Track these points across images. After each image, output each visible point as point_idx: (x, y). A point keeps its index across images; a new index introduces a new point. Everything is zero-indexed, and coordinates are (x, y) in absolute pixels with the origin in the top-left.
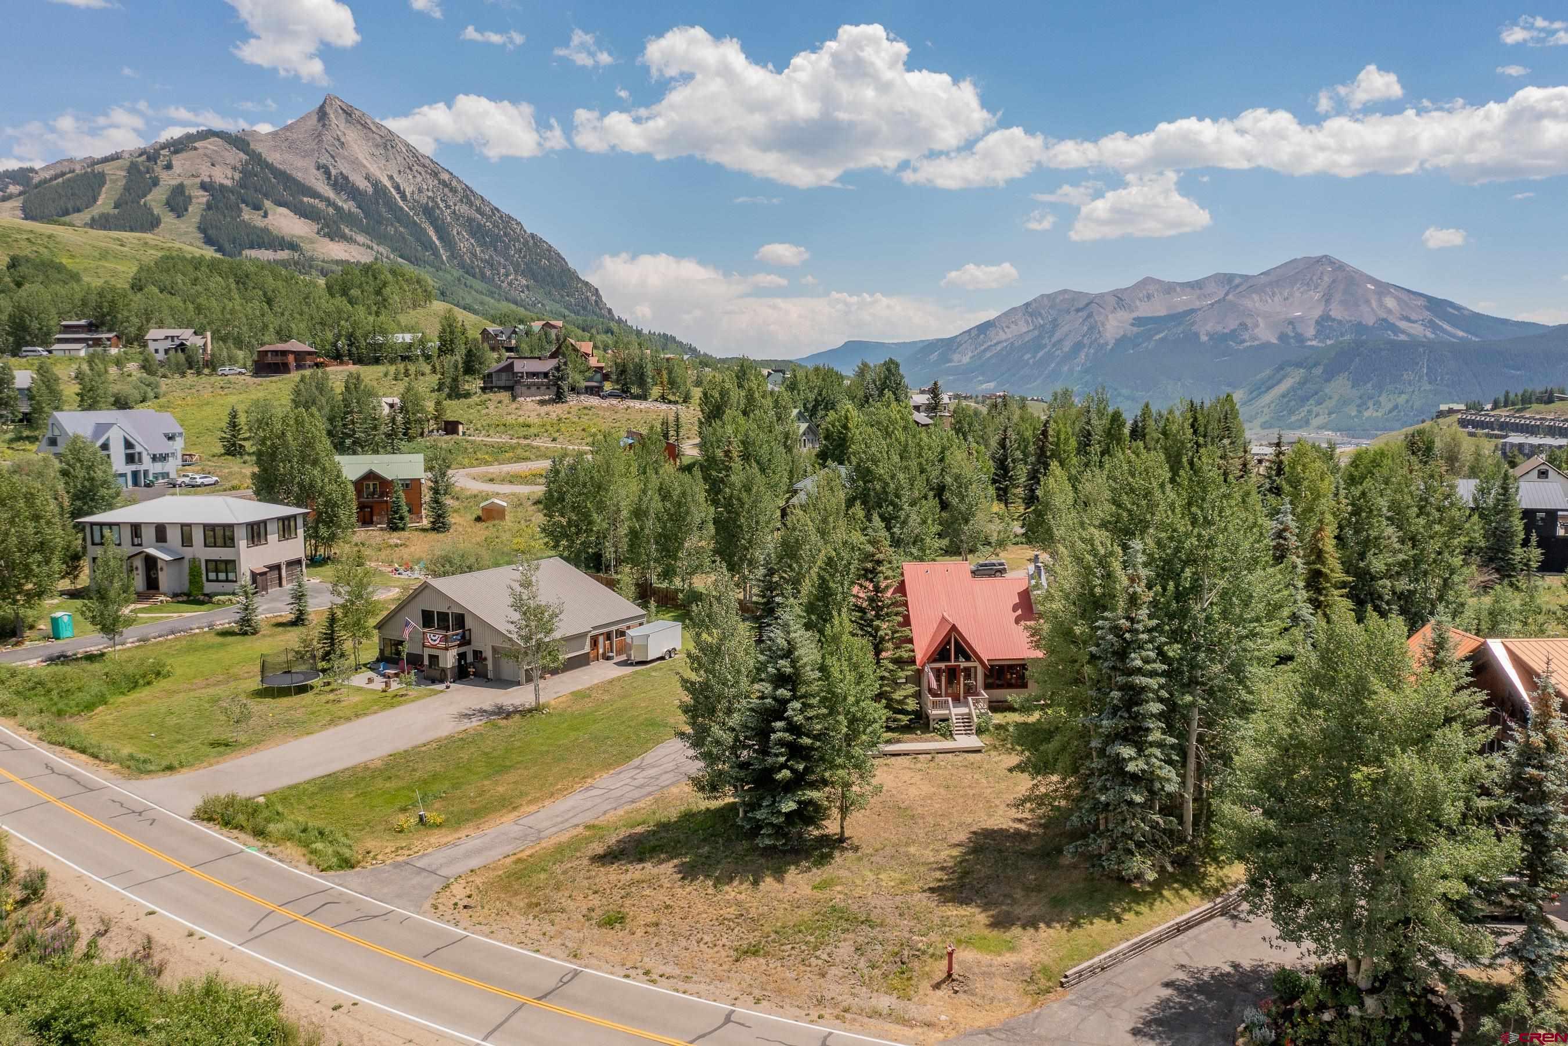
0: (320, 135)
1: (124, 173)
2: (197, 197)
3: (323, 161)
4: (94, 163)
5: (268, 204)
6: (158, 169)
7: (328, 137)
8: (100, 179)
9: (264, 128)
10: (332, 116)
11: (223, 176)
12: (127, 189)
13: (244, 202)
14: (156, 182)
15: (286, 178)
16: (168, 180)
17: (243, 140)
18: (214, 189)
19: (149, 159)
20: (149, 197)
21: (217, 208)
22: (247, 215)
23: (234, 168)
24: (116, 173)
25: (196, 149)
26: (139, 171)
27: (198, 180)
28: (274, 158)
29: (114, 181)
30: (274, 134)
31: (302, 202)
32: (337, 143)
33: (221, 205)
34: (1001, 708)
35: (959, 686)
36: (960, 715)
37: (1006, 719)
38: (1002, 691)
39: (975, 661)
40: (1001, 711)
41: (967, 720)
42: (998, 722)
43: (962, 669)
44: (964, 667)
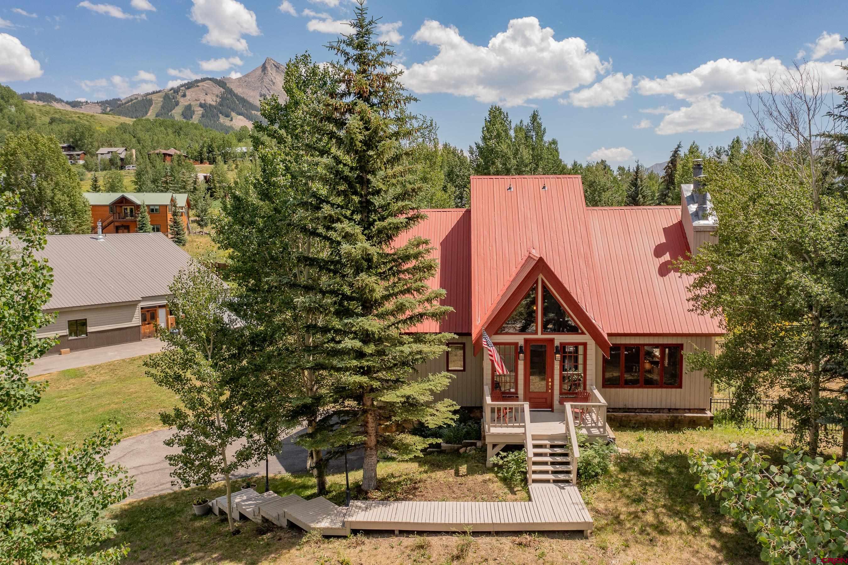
0: (262, 78)
1: (162, 99)
2: (197, 111)
3: (263, 92)
4: (148, 94)
5: (233, 114)
6: (178, 97)
7: (266, 80)
8: (150, 102)
9: (235, 76)
10: (269, 69)
11: (211, 100)
12: (163, 107)
13: (221, 113)
14: (177, 104)
15: (243, 101)
16: (183, 102)
17: (223, 82)
18: (206, 106)
19: (174, 92)
20: (173, 111)
21: (207, 116)
22: (223, 120)
23: (217, 96)
24: (158, 101)
25: (198, 86)
26: (169, 98)
27: (198, 102)
28: (238, 91)
29: (156, 104)
30: (240, 79)
31: (251, 113)
32: (271, 83)
33: (209, 115)
34: (633, 422)
35: (550, 380)
36: (545, 438)
37: (642, 443)
38: (636, 390)
39: (583, 333)
40: (633, 428)
41: (558, 451)
42: (625, 451)
43: (557, 347)
44: (561, 344)
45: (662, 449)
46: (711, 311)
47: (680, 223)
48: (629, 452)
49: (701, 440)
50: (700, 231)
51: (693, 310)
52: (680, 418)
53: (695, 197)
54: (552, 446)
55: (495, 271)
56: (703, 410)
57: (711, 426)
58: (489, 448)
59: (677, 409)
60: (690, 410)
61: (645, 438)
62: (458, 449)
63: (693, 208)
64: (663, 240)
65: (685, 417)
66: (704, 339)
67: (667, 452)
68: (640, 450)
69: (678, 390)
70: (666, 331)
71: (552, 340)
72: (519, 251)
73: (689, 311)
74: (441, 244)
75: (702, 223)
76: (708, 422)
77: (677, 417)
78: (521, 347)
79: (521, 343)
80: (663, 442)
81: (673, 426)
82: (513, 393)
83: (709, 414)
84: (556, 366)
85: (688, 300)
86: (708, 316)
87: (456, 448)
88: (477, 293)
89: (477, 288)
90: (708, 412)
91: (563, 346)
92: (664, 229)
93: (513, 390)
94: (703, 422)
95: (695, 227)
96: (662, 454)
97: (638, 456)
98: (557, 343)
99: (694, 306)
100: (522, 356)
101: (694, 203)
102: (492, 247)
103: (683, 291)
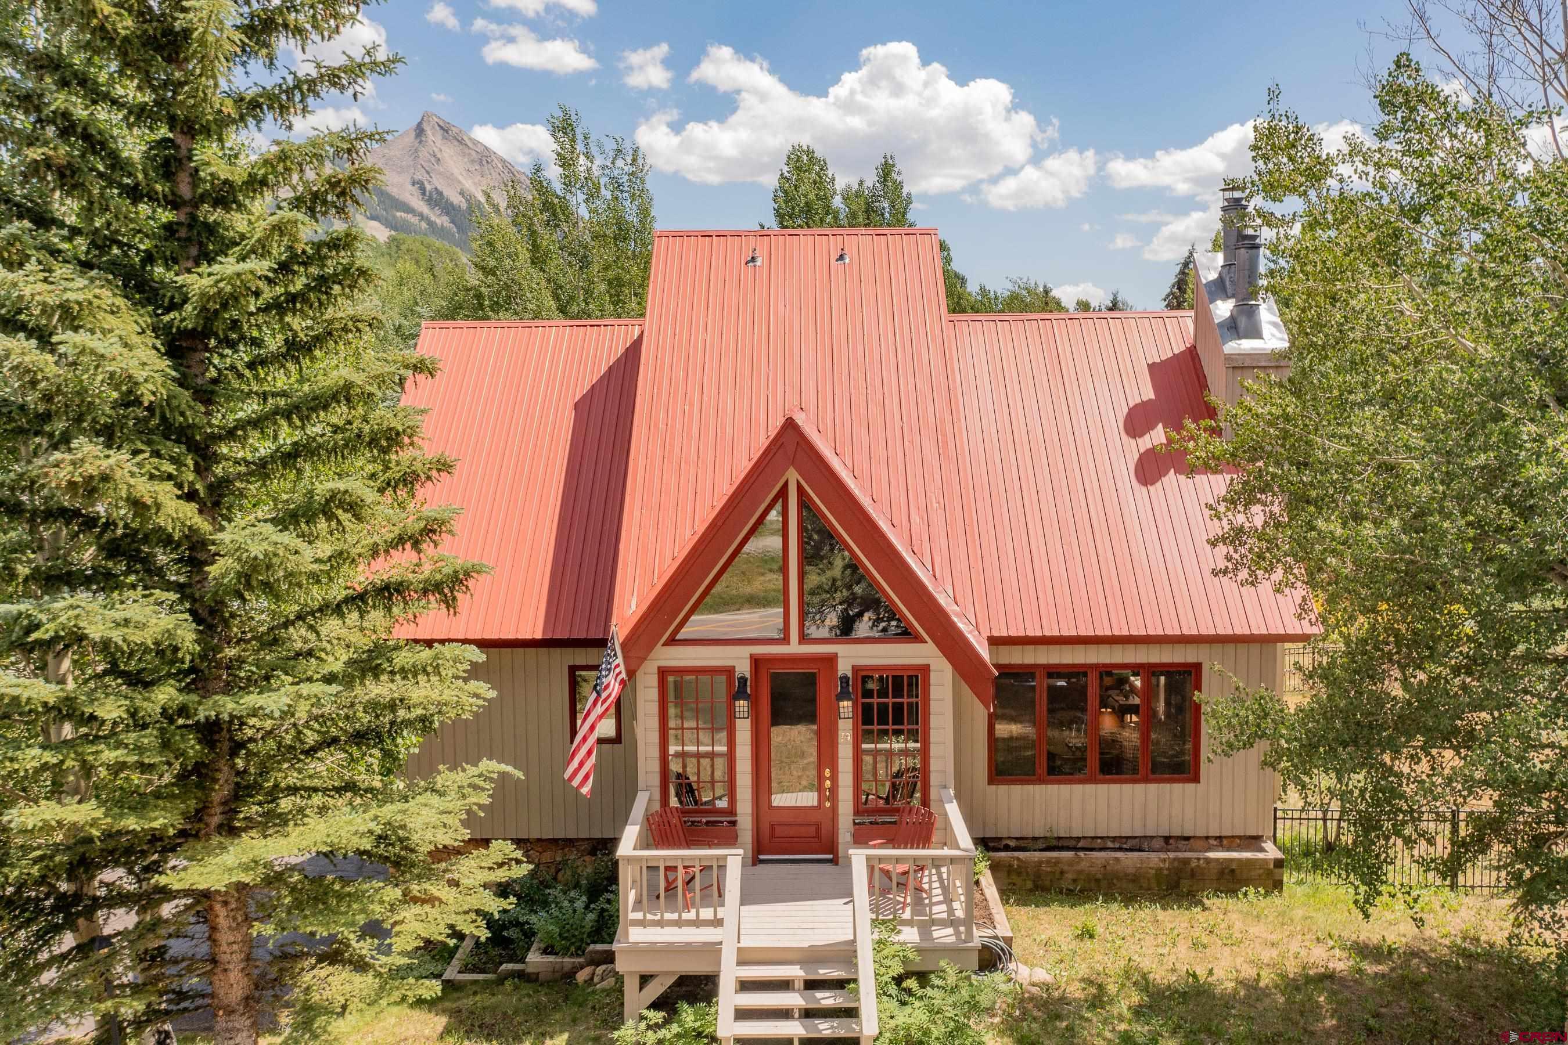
0: (416, 151)
3: (418, 177)
7: (424, 153)
10: (429, 132)
31: (394, 216)
32: (433, 159)
34: (1070, 876)
35: (827, 773)
36: (790, 956)
37: (1088, 944)
38: (1078, 789)
39: (917, 639)
40: (1070, 892)
41: (827, 999)
42: (1041, 975)
43: (845, 679)
44: (856, 669)
45: (1146, 964)
46: (1278, 575)
47: (1192, 354)
48: (1048, 978)
49: (1254, 930)
50: (1240, 366)
51: (1225, 572)
52: (1194, 864)
53: (1228, 283)
54: (812, 985)
55: (692, 471)
56: (1253, 841)
57: (1278, 885)
58: (631, 986)
59: (1187, 838)
60: (1221, 841)
61: (1099, 930)
62: (571, 974)
63: (1223, 309)
64: (1149, 394)
65: (1208, 861)
66: (1255, 648)
67: (1160, 976)
68: (1083, 970)
69: (1191, 787)
70: (1155, 629)
71: (831, 660)
72: (763, 416)
73: (1215, 573)
74: (576, 406)
75: (1247, 345)
76: (1269, 873)
77: (1186, 862)
78: (743, 680)
79: (744, 668)
80: (1149, 941)
81: (1177, 885)
82: (721, 812)
83: (1271, 852)
84: (842, 734)
85: (1213, 544)
86: (1265, 588)
87: (567, 968)
88: (634, 530)
89: (637, 514)
90: (1269, 845)
91: (862, 675)
92: (1152, 367)
93: (722, 804)
94: (1254, 874)
95: (1229, 358)
96: (1144, 984)
97: (1075, 991)
98: (844, 668)
99: (1228, 558)
100: (742, 706)
101: (1227, 297)
102: (691, 405)
103: (1198, 516)
